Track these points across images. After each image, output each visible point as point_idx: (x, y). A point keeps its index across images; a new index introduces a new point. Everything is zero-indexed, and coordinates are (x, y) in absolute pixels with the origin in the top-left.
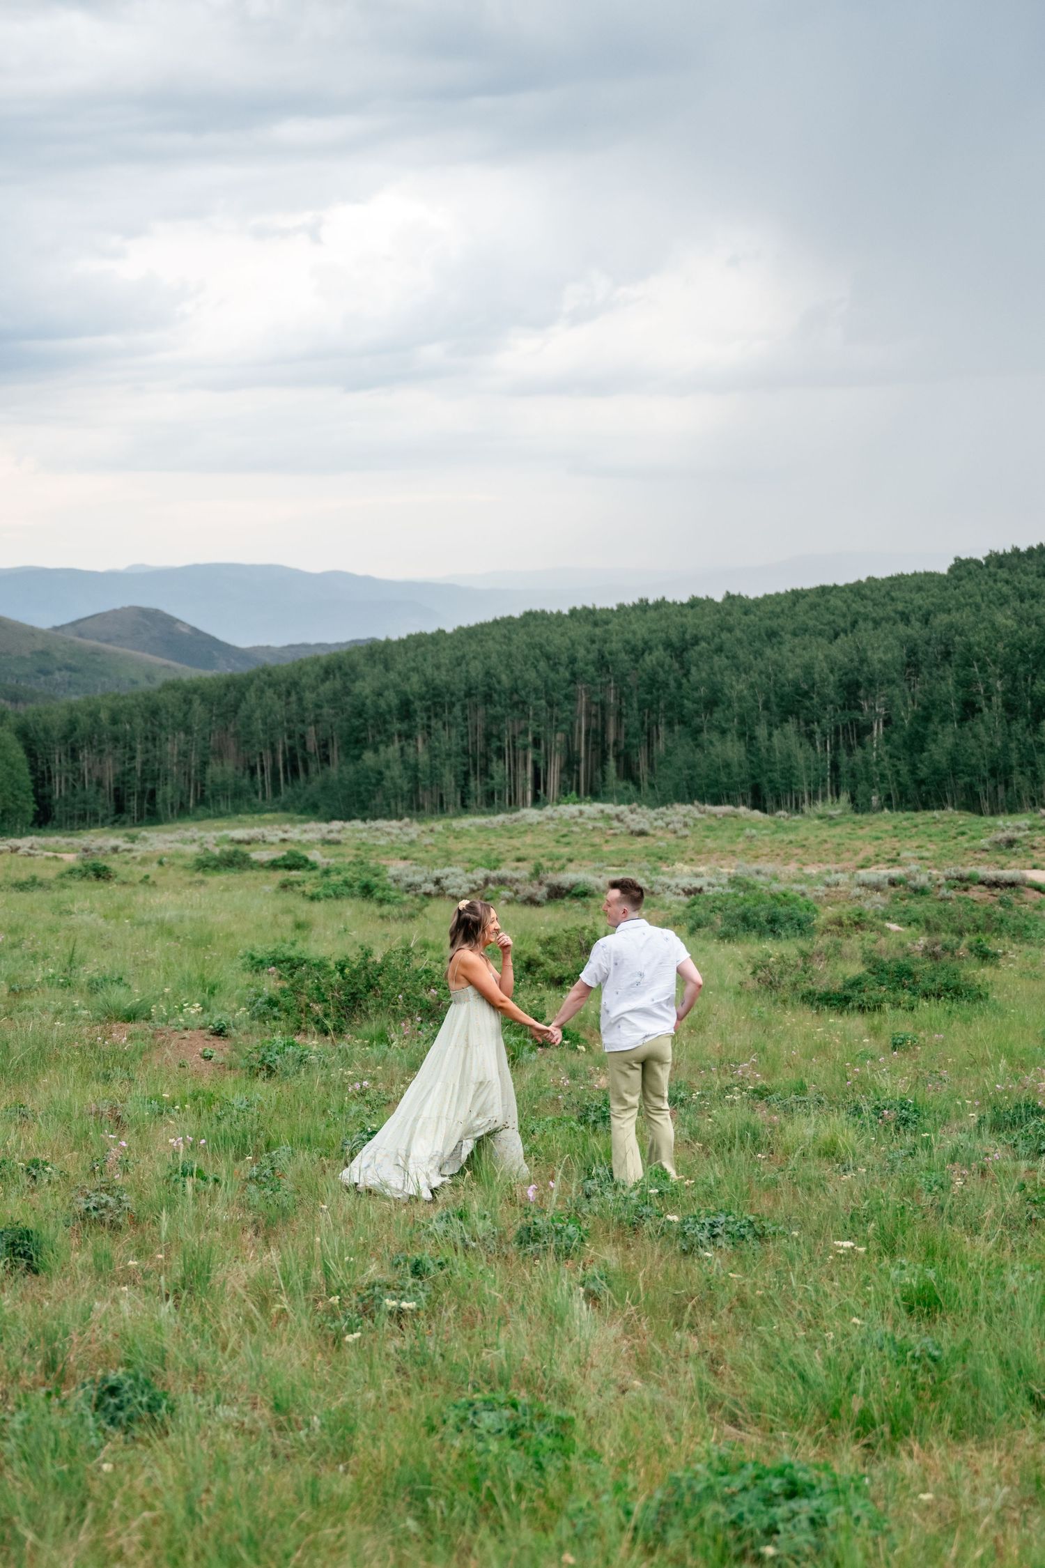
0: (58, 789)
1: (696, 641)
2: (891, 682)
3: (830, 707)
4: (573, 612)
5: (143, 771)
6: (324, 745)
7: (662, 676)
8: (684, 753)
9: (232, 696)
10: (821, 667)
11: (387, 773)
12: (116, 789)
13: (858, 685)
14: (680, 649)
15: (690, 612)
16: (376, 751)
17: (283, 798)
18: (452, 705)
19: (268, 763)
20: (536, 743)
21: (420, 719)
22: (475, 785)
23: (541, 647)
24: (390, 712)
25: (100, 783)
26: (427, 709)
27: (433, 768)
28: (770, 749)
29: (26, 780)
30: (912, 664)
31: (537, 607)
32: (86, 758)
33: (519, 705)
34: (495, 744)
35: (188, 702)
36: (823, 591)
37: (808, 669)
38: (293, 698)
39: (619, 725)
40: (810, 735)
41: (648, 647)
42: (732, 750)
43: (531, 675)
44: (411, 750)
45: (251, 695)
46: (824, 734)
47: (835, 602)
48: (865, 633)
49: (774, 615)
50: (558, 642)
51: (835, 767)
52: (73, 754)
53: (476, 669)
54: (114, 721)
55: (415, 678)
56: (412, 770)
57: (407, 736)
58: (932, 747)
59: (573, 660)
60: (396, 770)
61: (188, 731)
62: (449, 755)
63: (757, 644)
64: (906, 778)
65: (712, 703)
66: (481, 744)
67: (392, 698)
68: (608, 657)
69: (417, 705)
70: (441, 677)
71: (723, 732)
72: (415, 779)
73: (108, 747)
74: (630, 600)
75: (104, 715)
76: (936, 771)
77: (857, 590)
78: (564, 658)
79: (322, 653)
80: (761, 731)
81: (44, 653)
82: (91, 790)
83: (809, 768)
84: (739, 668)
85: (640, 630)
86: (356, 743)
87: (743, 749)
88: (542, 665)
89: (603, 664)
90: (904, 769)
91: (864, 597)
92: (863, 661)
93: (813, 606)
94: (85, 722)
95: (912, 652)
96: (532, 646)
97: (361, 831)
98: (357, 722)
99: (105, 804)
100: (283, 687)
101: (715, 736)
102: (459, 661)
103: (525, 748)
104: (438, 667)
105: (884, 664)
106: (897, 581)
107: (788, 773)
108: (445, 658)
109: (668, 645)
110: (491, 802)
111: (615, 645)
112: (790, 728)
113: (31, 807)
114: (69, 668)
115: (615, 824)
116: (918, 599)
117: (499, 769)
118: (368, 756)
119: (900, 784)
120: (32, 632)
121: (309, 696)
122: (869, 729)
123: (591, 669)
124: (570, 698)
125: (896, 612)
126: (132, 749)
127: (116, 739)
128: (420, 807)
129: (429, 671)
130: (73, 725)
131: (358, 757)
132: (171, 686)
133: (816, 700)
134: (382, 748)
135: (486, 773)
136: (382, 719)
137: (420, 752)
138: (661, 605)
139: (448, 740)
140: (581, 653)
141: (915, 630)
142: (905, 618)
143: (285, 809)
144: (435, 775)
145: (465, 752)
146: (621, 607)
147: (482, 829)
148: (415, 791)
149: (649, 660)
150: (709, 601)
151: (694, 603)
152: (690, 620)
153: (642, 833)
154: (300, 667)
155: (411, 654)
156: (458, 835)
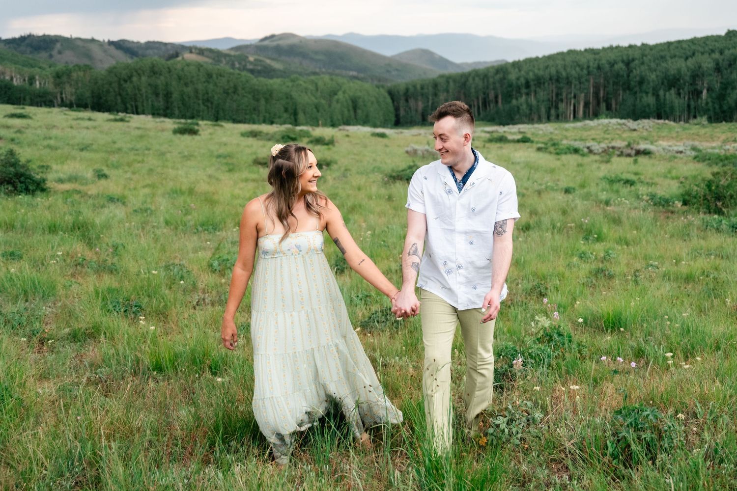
0: (402, 113)
1: (633, 60)
2: (711, 75)
3: (687, 84)
4: (586, 50)
5: (432, 106)
6: (496, 97)
7: (621, 73)
8: (630, 101)
9: (463, 80)
10: (684, 69)
11: (521, 107)
12: (423, 113)
13: (697, 75)
14: (628, 63)
15: (630, 50)
16: (517, 99)
17: (482, 116)
18: (544, 83)
19: (476, 104)
20: (575, 97)
21: (533, 88)
22: (553, 112)
23: (576, 62)
24: (522, 85)
25: (416, 111)
26: (535, 85)
27: (538, 106)
28: (665, 100)
29: (392, 109)
30: (718, 69)
31: (572, 48)
32: (412, 103)
33: (569, 83)
34: (560, 97)
35: (448, 82)
36: (679, 42)
37: (679, 70)
38: (485, 80)
39: (604, 90)
40: (679, 94)
41: (615, 62)
42: (650, 100)
43: (573, 72)
44: (529, 100)
45: (470, 80)
46: (685, 94)
47: (685, 46)
48: (699, 58)
49: (662, 50)
50: (583, 61)
51: (689, 106)
52: (407, 101)
53: (553, 71)
54: (422, 88)
55: (531, 74)
56: (530, 107)
57: (528, 94)
58: (729, 99)
59: (588, 67)
60: (524, 106)
61: (448, 92)
62: (543, 101)
63: (657, 61)
64: (718, 110)
65: (641, 82)
66: (554, 98)
67: (523, 80)
68: (601, 66)
69: (532, 83)
70: (541, 73)
71: (647, 93)
72: (531, 110)
73: (420, 98)
74: (607, 45)
75: (418, 87)
76: (730, 108)
77: (693, 41)
78: (585, 66)
79: (495, 64)
80: (661, 93)
81: (389, 65)
82: (413, 113)
83: (679, 106)
84: (651, 70)
85: (612, 56)
86: (508, 97)
87: (654, 99)
88: (578, 69)
89: (599, 68)
90: (717, 106)
91: (695, 44)
92: (700, 67)
93: (677, 48)
94: (412, 89)
95: (717, 64)
96: (573, 62)
97: (531, 128)
98: (510, 89)
99: (419, 118)
100: (482, 77)
101: (644, 95)
102: (547, 67)
103: (571, 99)
104: (539, 69)
105: (707, 68)
106: (707, 39)
107: (672, 108)
108: (542, 66)
109: (623, 61)
110: (558, 118)
111: (604, 62)
112: (673, 91)
113: (393, 119)
114: (397, 70)
115: (624, 126)
116: (717, 45)
117: (562, 106)
118: (514, 102)
119: (715, 112)
120: (384, 58)
121: (491, 80)
122: (701, 92)
123: (595, 70)
124: (588, 81)
125: (709, 49)
126: (428, 98)
127: (422, 95)
128: (533, 120)
129: (536, 71)
130: (407, 90)
131: (510, 102)
132: (442, 76)
133: (682, 81)
134: (519, 99)
135: (557, 108)
136: (519, 89)
137: (533, 100)
138: (618, 47)
139: (542, 94)
140: (591, 64)
141: (716, 55)
142: (713, 51)
143: (483, 120)
144: (538, 109)
145: (549, 100)
146: (603, 48)
147: (574, 128)
148: (530, 114)
149: (616, 67)
150: (635, 46)
151: (631, 47)
152: (630, 52)
153: (635, 130)
154: (488, 69)
155: (528, 65)
156: (567, 130)
